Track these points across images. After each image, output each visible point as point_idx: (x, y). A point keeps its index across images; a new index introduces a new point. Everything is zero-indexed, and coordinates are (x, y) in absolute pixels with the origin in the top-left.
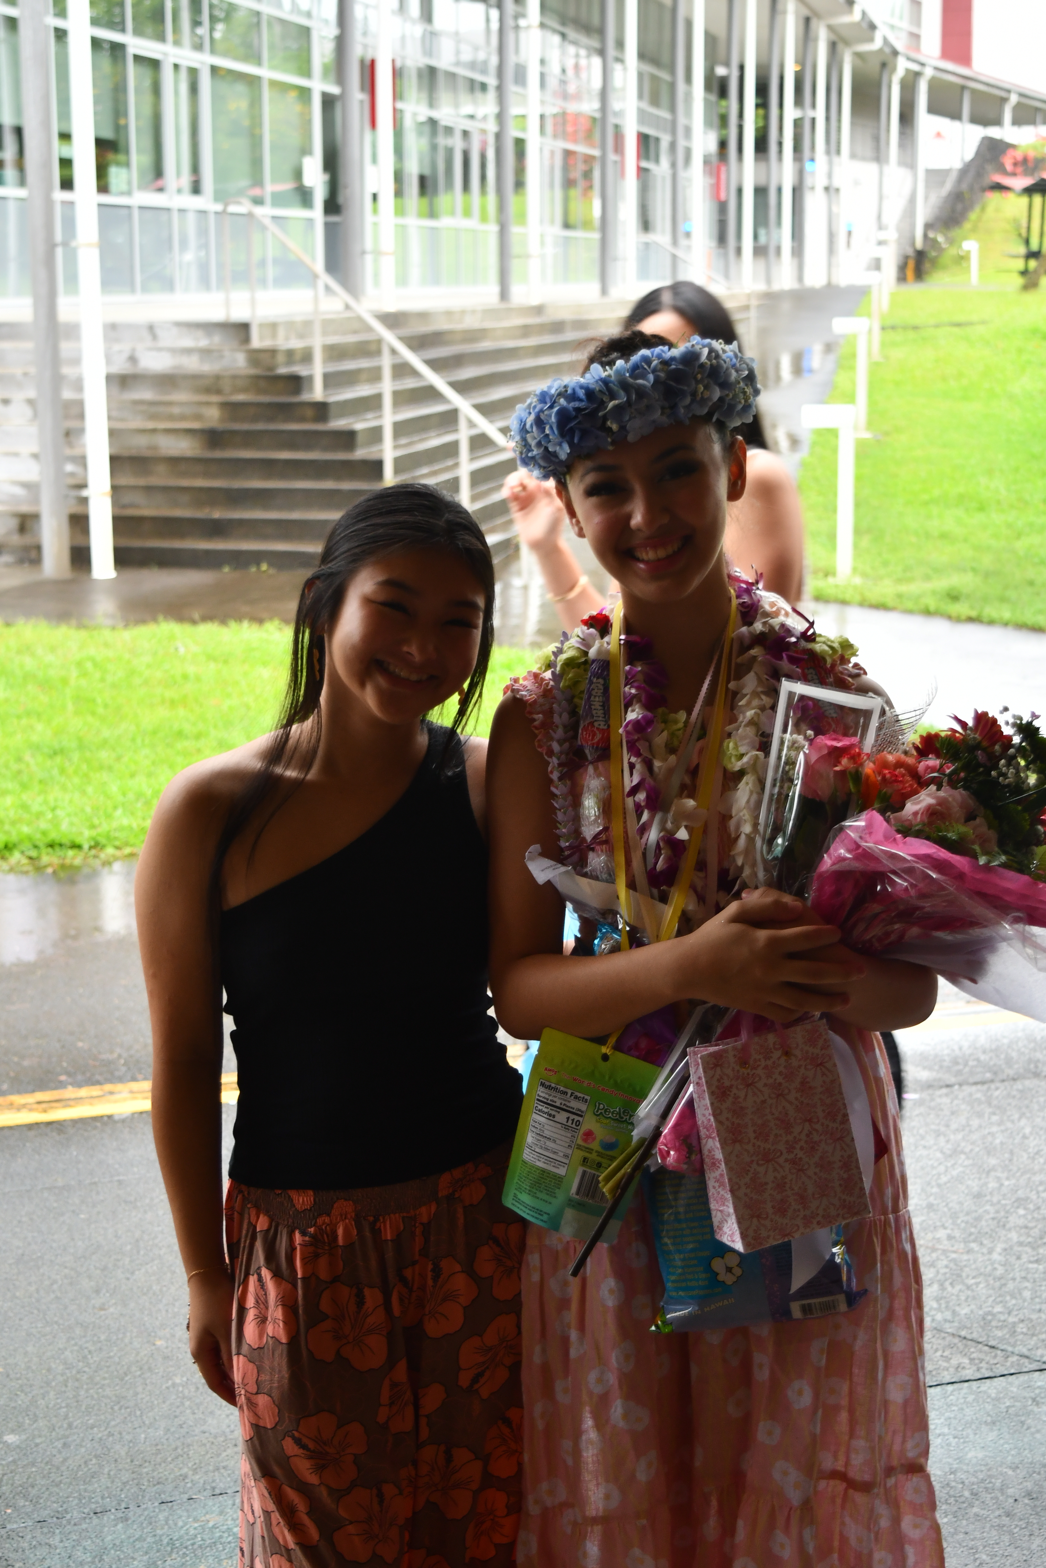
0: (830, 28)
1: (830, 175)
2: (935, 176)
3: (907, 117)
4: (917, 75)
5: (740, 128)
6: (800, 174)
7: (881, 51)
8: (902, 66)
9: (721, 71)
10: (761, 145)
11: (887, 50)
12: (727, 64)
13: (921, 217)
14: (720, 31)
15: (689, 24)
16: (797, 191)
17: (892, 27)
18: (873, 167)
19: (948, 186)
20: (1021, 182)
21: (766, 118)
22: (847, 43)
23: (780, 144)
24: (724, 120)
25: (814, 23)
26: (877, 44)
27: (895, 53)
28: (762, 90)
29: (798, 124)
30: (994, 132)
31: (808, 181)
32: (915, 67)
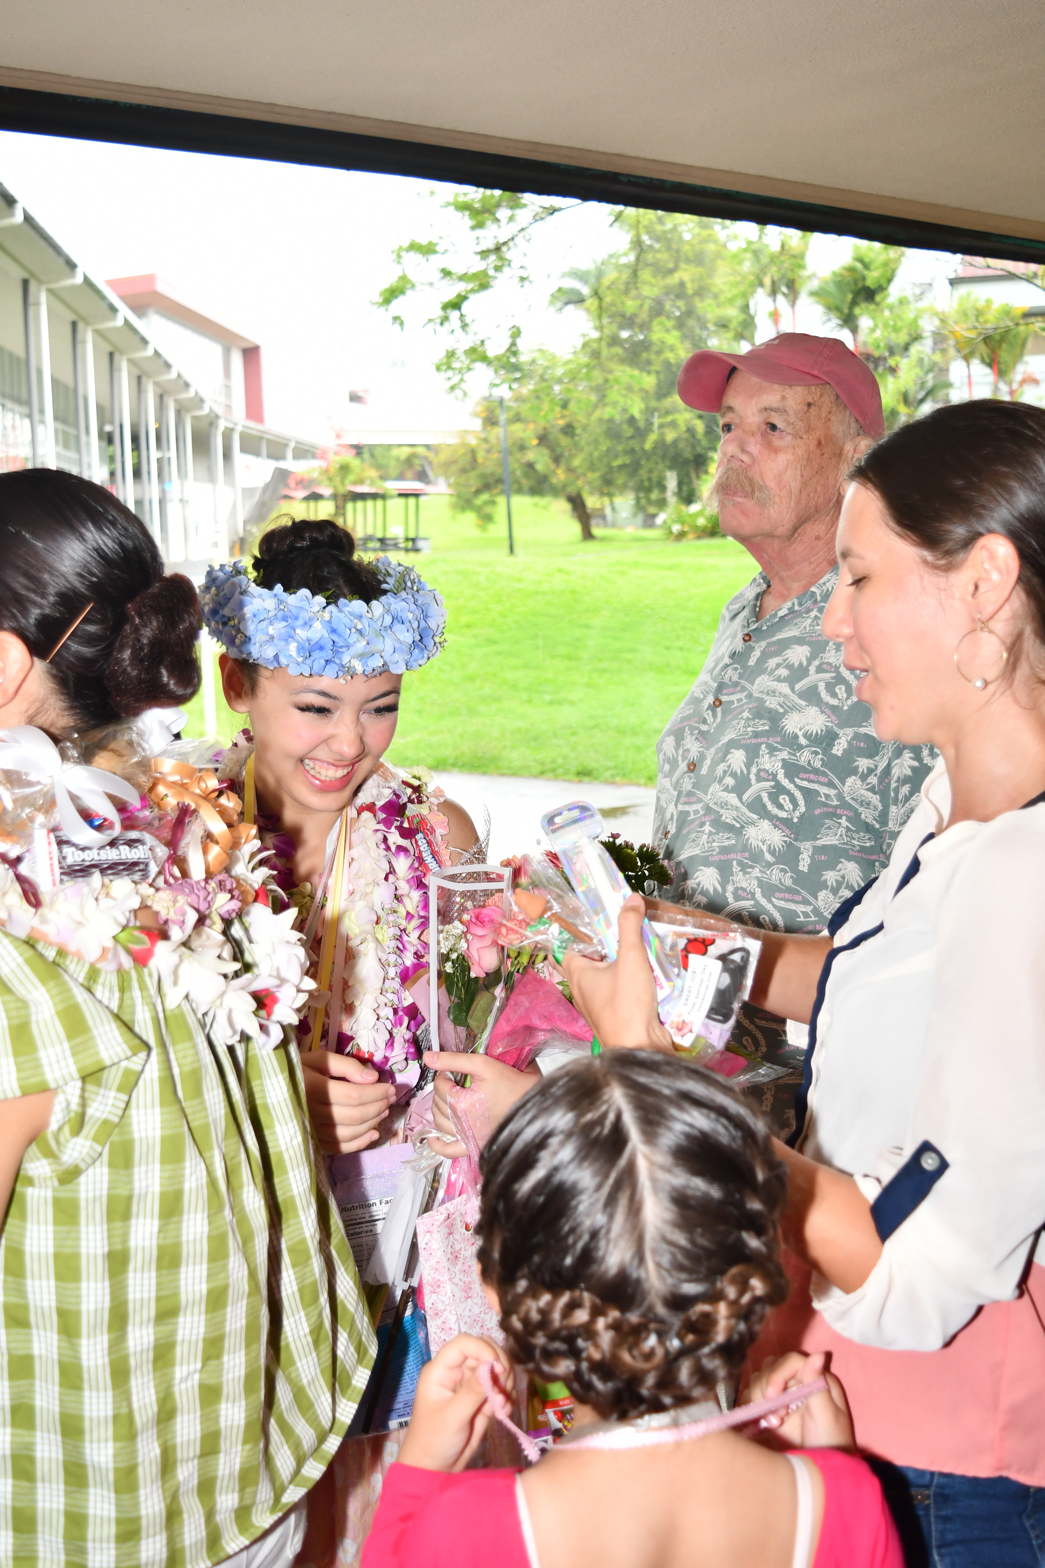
0: (176, 401)
1: (182, 491)
2: (248, 492)
3: (227, 455)
4: (232, 430)
5: (123, 463)
6: (163, 492)
7: (208, 415)
8: (222, 425)
9: (108, 428)
10: (137, 473)
11: (212, 415)
12: (112, 423)
13: (241, 516)
14: (106, 403)
15: (86, 400)
16: (162, 502)
17: (215, 401)
18: (208, 486)
19: (256, 498)
20: (302, 494)
21: (139, 457)
22: (188, 410)
23: (149, 473)
24: (112, 459)
25: (166, 398)
26: (205, 411)
27: (217, 417)
28: (135, 439)
29: (159, 461)
30: (282, 465)
31: (169, 496)
32: (230, 425)
